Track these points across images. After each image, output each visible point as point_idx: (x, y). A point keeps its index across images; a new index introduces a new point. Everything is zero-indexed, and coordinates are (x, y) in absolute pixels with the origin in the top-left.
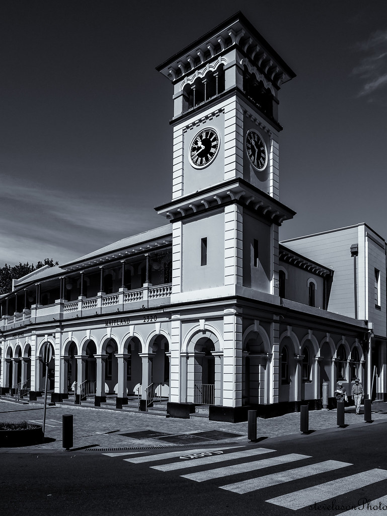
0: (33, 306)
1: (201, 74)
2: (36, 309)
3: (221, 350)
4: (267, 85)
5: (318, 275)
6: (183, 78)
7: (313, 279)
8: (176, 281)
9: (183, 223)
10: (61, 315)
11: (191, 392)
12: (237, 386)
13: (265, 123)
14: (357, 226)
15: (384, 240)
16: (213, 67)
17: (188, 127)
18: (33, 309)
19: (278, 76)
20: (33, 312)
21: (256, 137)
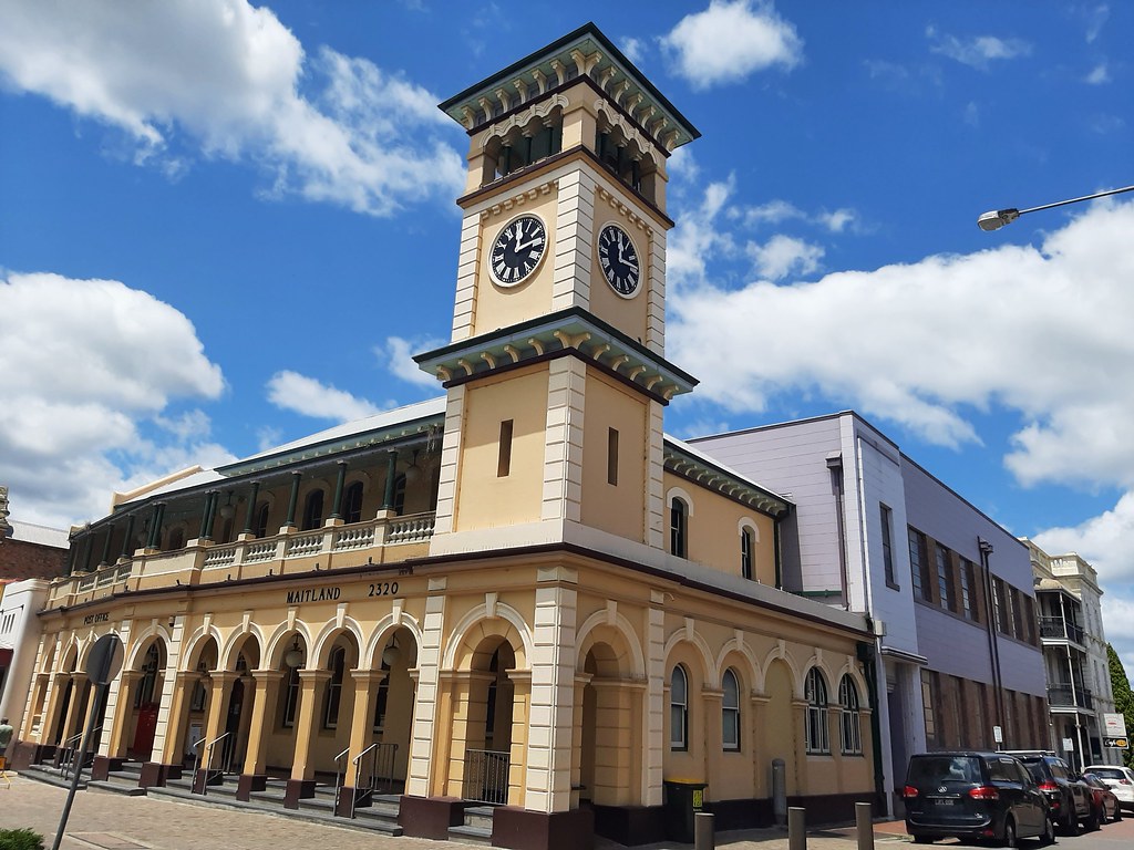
0: (139, 552)
1: (521, 120)
2: (144, 559)
3: (527, 668)
4: (645, 147)
5: (762, 511)
6: (487, 125)
7: (749, 520)
8: (443, 507)
9: (468, 390)
10: (196, 575)
11: (458, 770)
12: (558, 759)
13: (637, 211)
14: (838, 416)
15: (897, 448)
16: (542, 110)
17: (490, 211)
18: (138, 559)
19: (665, 135)
20: (137, 565)
21: (620, 235)
